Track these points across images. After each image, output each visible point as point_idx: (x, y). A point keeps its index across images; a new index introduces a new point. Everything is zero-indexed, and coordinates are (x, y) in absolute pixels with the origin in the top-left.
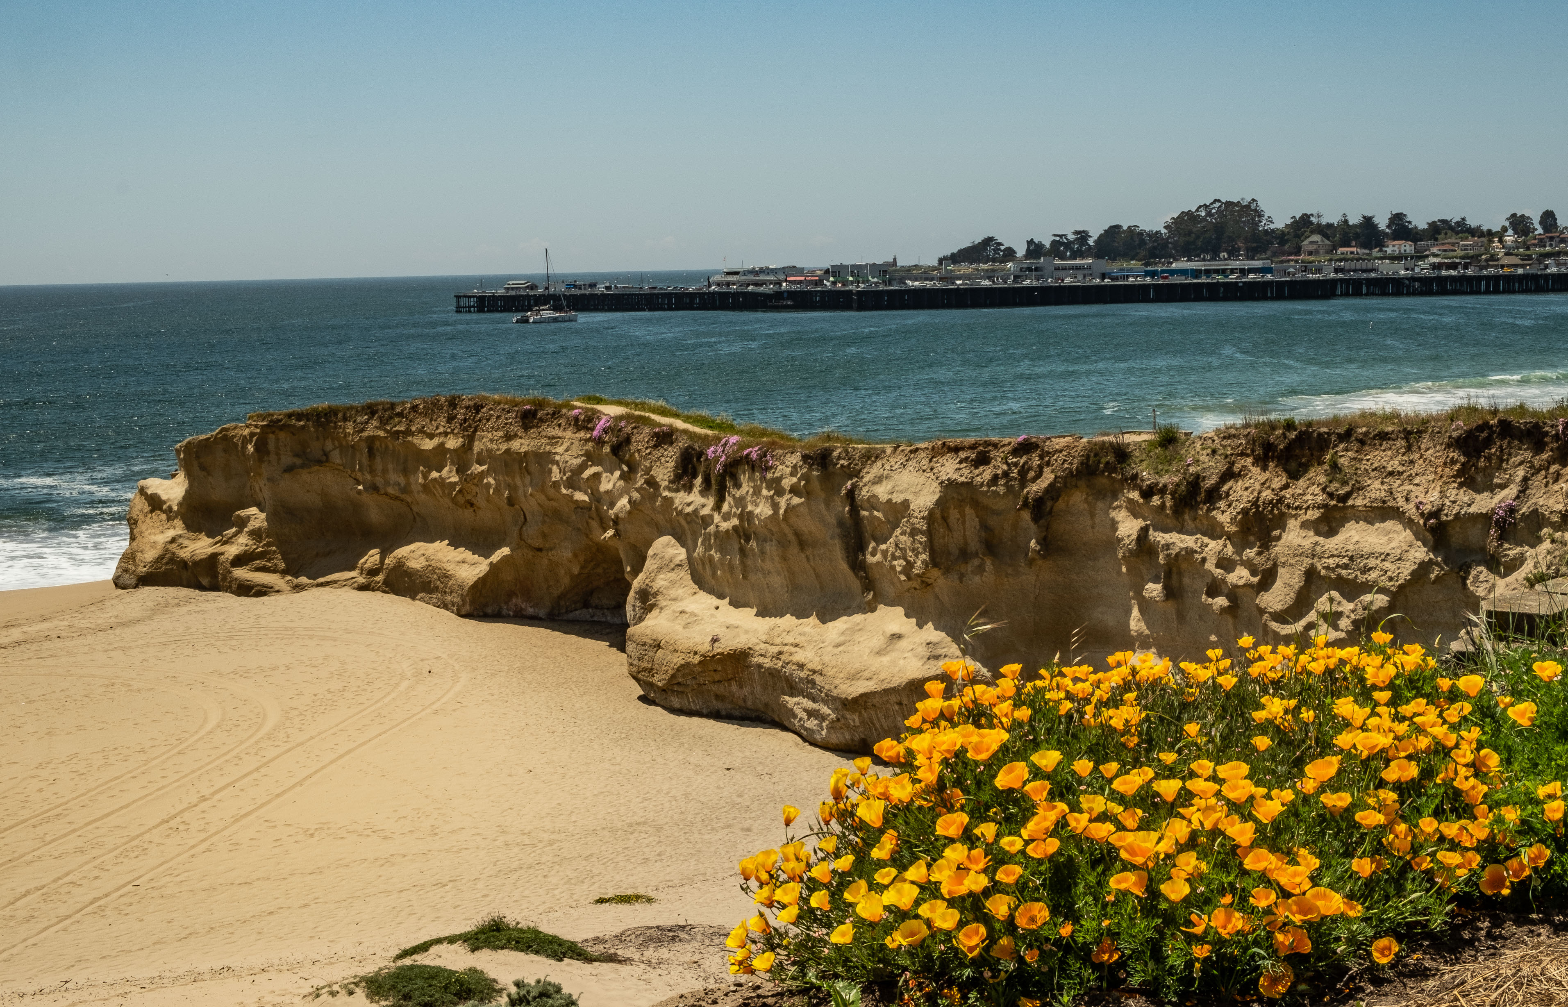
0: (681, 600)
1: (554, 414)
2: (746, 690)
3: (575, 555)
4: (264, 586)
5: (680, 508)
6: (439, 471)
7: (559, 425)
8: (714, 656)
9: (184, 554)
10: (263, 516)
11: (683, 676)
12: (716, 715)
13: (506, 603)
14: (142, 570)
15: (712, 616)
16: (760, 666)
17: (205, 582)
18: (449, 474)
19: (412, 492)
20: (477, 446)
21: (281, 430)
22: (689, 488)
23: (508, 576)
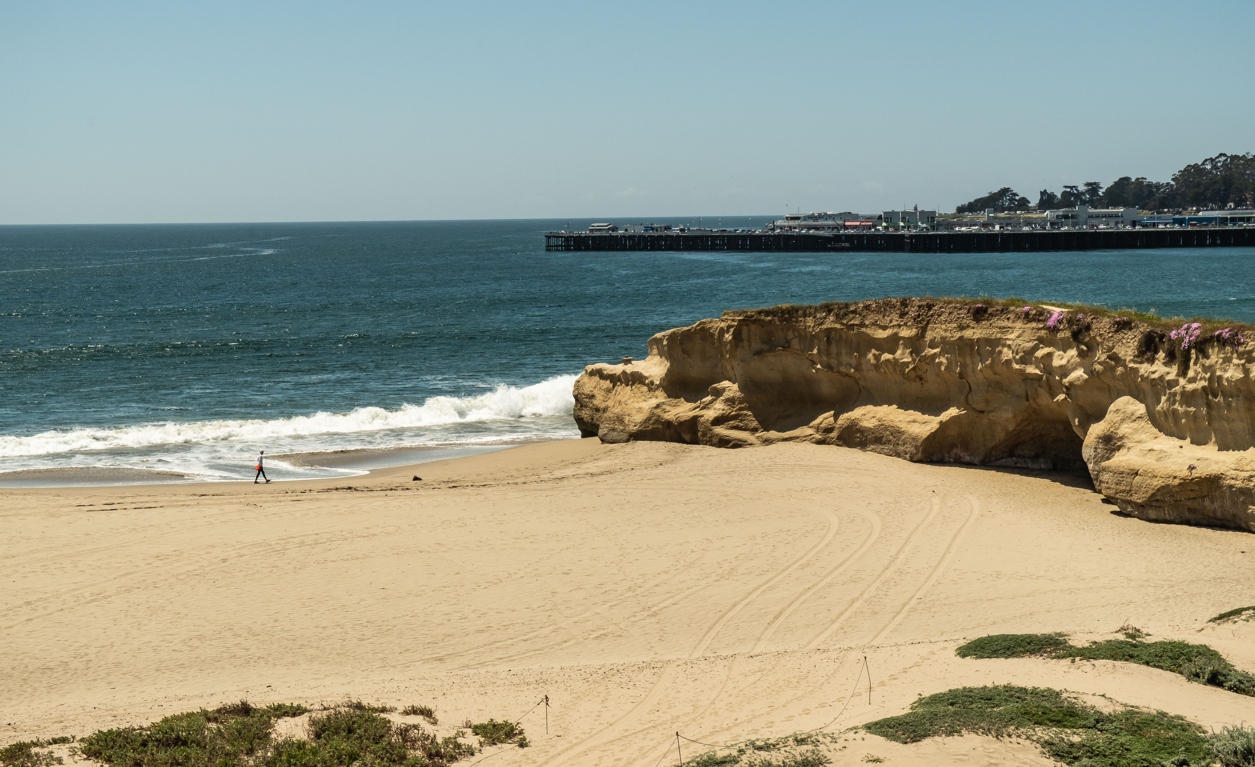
0: (1146, 442)
1: (1003, 310)
2: (1216, 505)
3: (1015, 416)
4: (740, 440)
5: (1146, 375)
6: (893, 352)
7: (1008, 319)
8: (1193, 479)
9: (667, 416)
10: (735, 387)
11: (1162, 495)
12: (1188, 523)
13: (949, 453)
14: (633, 428)
15: (1179, 452)
16: (1231, 486)
17: (687, 437)
18: (903, 355)
19: (862, 370)
20: (929, 335)
21: (754, 323)
22: (1152, 361)
23: (953, 432)
